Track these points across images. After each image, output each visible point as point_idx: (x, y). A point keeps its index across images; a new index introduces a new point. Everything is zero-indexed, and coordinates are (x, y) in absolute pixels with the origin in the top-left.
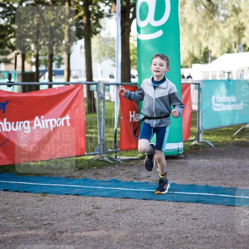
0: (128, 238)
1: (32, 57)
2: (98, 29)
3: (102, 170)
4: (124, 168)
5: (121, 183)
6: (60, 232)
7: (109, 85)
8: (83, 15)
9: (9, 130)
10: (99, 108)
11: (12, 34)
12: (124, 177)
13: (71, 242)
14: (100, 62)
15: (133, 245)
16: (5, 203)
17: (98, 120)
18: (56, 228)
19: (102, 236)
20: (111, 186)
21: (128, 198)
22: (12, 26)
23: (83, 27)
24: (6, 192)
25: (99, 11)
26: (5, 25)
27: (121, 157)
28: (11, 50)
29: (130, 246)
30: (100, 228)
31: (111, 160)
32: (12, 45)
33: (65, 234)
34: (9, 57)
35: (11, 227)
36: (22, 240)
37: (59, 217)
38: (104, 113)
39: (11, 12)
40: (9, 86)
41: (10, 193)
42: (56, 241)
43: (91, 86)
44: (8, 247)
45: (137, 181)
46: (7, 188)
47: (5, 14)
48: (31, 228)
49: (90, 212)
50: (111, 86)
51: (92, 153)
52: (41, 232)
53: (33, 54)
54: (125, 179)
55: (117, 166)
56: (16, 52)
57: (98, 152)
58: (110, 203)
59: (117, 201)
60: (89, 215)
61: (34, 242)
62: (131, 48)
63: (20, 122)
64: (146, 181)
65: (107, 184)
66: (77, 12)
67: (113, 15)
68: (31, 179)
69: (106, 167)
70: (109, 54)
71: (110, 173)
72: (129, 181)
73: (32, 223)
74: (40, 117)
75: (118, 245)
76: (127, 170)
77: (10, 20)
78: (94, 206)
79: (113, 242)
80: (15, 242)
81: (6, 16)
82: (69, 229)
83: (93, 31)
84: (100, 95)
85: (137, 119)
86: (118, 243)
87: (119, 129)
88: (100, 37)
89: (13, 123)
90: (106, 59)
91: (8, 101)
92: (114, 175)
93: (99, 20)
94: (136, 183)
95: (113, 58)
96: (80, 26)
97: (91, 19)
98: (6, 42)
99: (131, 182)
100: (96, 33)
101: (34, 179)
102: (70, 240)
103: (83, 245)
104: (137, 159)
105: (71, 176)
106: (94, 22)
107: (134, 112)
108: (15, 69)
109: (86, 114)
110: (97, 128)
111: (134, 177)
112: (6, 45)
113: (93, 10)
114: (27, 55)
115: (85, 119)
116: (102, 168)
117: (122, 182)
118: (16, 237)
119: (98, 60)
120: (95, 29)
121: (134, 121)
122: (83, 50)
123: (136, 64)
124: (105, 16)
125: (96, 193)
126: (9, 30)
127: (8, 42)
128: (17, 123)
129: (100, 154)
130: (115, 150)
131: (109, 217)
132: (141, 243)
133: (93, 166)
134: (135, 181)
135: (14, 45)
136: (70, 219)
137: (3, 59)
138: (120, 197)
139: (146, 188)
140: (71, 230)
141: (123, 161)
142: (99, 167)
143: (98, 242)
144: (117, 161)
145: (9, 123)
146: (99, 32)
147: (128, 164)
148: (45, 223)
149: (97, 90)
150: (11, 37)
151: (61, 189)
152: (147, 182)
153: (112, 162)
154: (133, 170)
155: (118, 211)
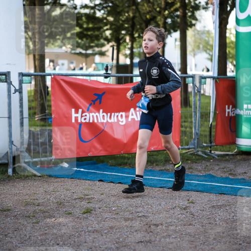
0: (224, 235)
1: (127, 49)
2: (194, 22)
3: (196, 164)
4: (219, 163)
5: (216, 179)
6: (155, 225)
7: (205, 78)
8: (180, 7)
9: (105, 121)
10: (194, 101)
11: (108, 27)
12: (219, 172)
13: (166, 235)
14: (195, 55)
15: (230, 242)
16: (101, 193)
17: (193, 113)
18: (151, 220)
19: (198, 231)
20: (206, 181)
21: (224, 194)
22: (108, 18)
23: (179, 20)
24: (101, 183)
25: (195, 3)
26: (101, 17)
27: (216, 152)
28: (106, 43)
29: (228, 243)
30: (195, 223)
31: (206, 154)
32: (107, 37)
33: (160, 227)
34: (104, 49)
35: (107, 218)
36: (117, 231)
37: (154, 209)
38: (199, 106)
39: (107, 5)
40: (106, 77)
41: (105, 184)
42: (151, 234)
43: (187, 79)
44: (104, 237)
45: (233, 177)
46: (103, 179)
47: (101, 7)
48: (126, 220)
49: (185, 206)
50: (207, 79)
51: (187, 147)
52: (137, 224)
53: (127, 47)
54: (219, 174)
55: (212, 161)
56: (111, 44)
57: (193, 147)
58: (205, 197)
59: (213, 197)
60: (184, 209)
61: (130, 234)
62: (228, 41)
63: (116, 114)
64: (242, 177)
65: (202, 178)
66: (173, 4)
67: (209, 7)
68: (126, 171)
69: (200, 161)
70: (204, 47)
71: (205, 168)
72: (224, 176)
73: (127, 215)
74: (135, 109)
75: (214, 242)
76: (223, 165)
77: (106, 12)
78: (189, 200)
79: (209, 238)
80: (111, 232)
81: (102, 9)
82: (164, 222)
83: (189, 24)
84: (196, 88)
85: (233, 113)
86: (214, 239)
87: (214, 124)
88: (195, 29)
89: (109, 114)
90: (201, 53)
91: (105, 92)
92: (209, 170)
93: (195, 12)
94: (232, 179)
95: (208, 51)
96: (176, 18)
97: (187, 11)
98: (102, 34)
99: (227, 178)
100: (192, 25)
101: (128, 171)
102: (165, 234)
103: (179, 239)
104: (233, 155)
105: (165, 169)
106: (189, 14)
107: (231, 106)
108: (112, 61)
109: (181, 107)
110: (192, 122)
111: (230, 172)
112: (102, 37)
113: (190, 2)
114: (122, 47)
115: (180, 112)
116: (196, 163)
117: (217, 177)
118: (111, 228)
119: (192, 54)
120: (191, 22)
121: (230, 115)
122: (178, 43)
123: (232, 58)
124: (201, 8)
125: (190, 187)
126: (105, 23)
127: (104, 34)
128: (113, 114)
129: (194, 148)
130: (209, 145)
131: (204, 212)
132: (238, 240)
133: (187, 160)
134: (230, 177)
135: (109, 37)
136: (165, 212)
137: (98, 51)
138: (216, 192)
139: (243, 184)
140: (166, 223)
141: (218, 156)
142: (193, 162)
143: (194, 237)
144: (212, 156)
145: (105, 114)
146: (194, 25)
147: (224, 159)
148: (140, 215)
149: (193, 83)
150: (107, 29)
151: (155, 182)
152: (244, 179)
153: (206, 156)
154: (228, 166)
155: (213, 207)
